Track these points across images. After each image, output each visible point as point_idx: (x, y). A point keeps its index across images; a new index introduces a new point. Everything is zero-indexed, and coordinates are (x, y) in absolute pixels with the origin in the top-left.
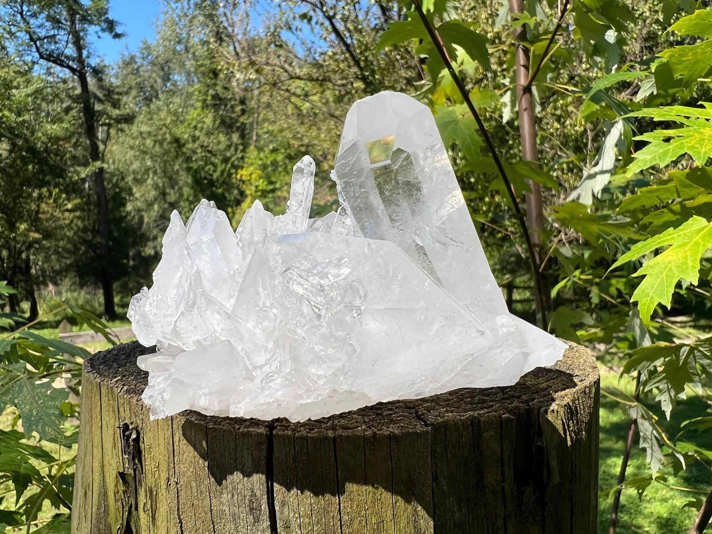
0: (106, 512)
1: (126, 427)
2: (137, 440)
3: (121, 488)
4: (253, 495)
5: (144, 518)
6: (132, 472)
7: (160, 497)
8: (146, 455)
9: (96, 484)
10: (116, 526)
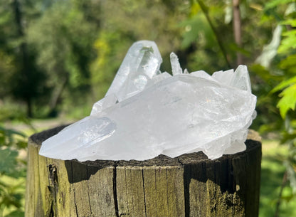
0: (41, 204)
1: (50, 167)
2: (55, 172)
3: (48, 193)
4: (108, 194)
5: (59, 206)
6: (53, 186)
7: (67, 196)
8: (60, 178)
9: (36, 192)
10: (46, 210)
